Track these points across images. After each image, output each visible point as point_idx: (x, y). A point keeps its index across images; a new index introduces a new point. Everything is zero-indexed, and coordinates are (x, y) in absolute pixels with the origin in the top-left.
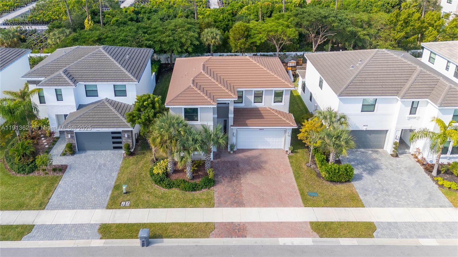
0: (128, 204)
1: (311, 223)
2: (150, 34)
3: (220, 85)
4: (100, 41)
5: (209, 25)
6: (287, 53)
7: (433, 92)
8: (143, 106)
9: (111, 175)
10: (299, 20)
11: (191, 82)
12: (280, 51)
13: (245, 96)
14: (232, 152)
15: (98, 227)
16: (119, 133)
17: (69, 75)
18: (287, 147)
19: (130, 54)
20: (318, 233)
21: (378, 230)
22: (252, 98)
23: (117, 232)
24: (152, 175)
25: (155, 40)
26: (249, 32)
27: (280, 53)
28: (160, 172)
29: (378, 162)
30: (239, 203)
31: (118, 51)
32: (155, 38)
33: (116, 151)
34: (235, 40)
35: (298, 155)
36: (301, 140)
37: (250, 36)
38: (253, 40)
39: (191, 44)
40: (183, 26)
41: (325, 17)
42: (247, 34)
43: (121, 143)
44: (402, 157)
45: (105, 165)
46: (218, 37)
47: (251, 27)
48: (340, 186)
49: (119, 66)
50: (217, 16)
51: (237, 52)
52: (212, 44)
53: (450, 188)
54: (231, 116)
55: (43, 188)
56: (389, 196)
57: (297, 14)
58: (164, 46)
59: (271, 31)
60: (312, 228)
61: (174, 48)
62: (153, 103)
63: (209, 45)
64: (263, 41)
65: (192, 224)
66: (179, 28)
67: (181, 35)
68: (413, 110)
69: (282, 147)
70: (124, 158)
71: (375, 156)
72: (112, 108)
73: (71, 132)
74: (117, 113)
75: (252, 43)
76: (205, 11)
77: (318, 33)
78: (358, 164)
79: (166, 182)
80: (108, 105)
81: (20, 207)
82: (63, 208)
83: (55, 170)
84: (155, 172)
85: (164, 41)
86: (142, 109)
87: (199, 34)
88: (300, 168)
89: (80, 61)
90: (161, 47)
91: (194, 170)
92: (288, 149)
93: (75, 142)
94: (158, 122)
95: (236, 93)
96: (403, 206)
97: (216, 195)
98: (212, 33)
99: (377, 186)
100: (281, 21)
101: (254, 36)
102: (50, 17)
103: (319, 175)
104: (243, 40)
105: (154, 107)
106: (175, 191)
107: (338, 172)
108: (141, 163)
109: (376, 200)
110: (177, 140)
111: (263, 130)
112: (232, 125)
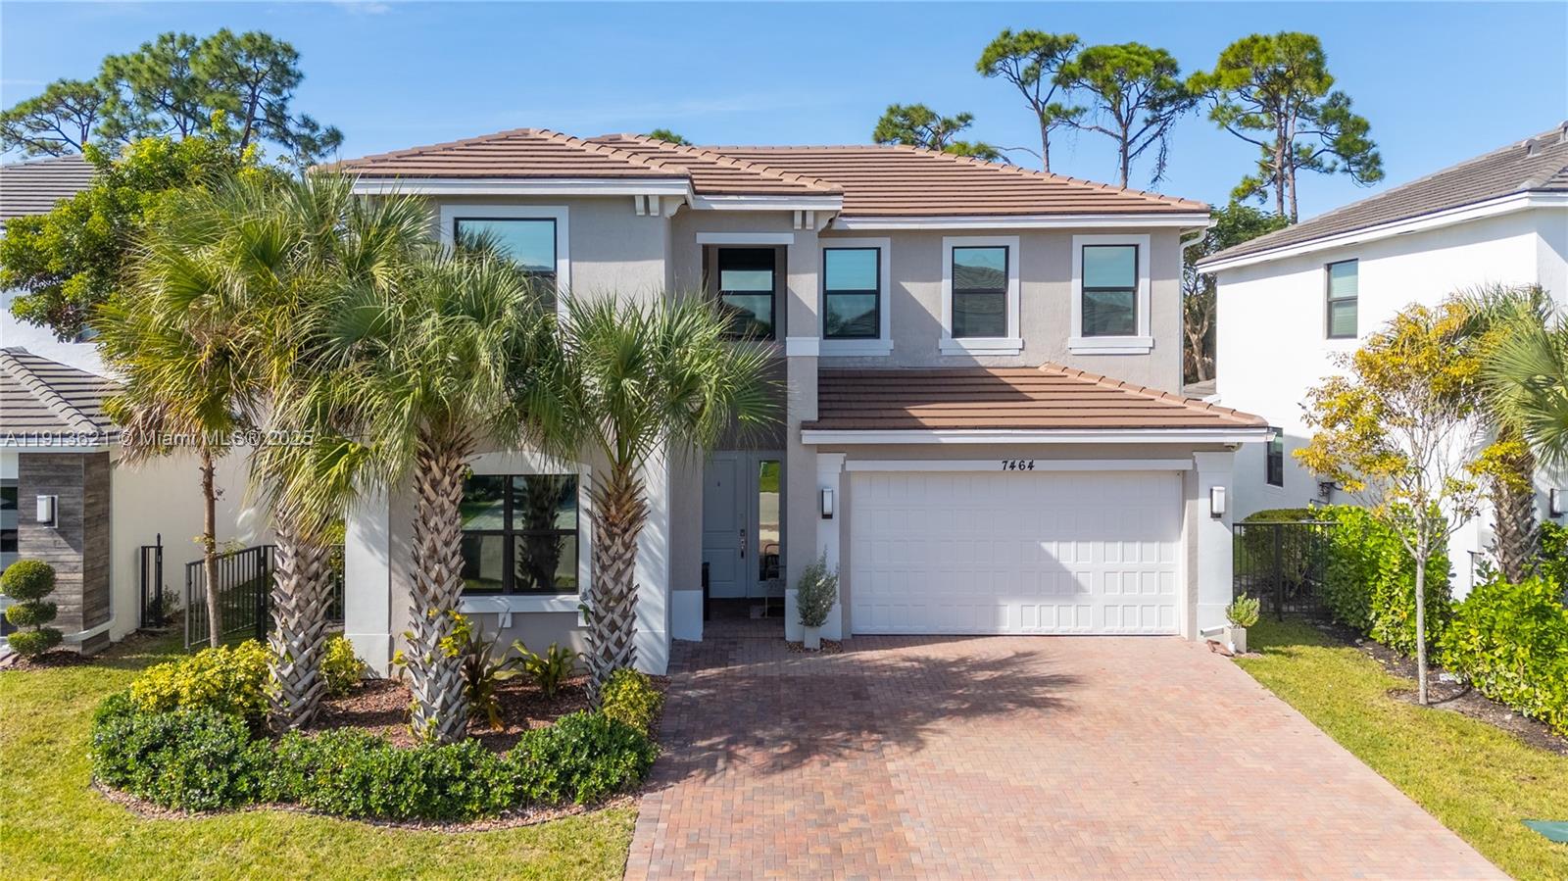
13: (897, 289)
18: (1214, 607)
22: (936, 298)
54: (801, 347)
92: (1219, 625)
111: (1031, 467)
112: (810, 422)
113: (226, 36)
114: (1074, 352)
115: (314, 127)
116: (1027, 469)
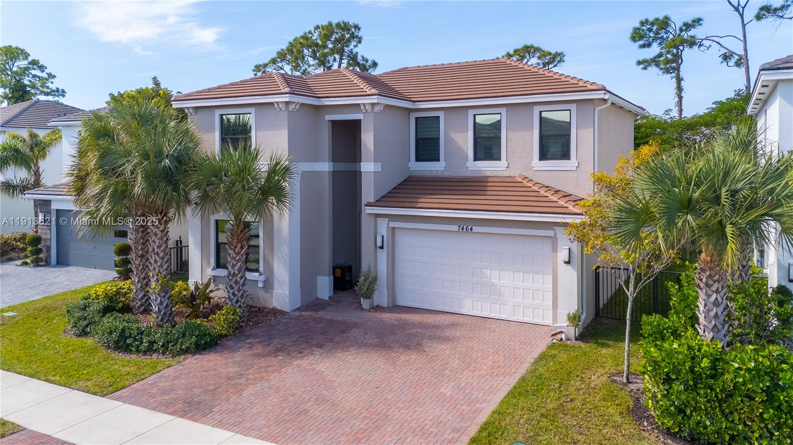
18: (565, 313)
54: (368, 167)
73: (47, 208)
92: (565, 324)
93: (50, 236)
111: (471, 229)
112: (371, 203)
113: (330, 24)
114: (535, 169)
115: (367, 61)
116: (469, 231)
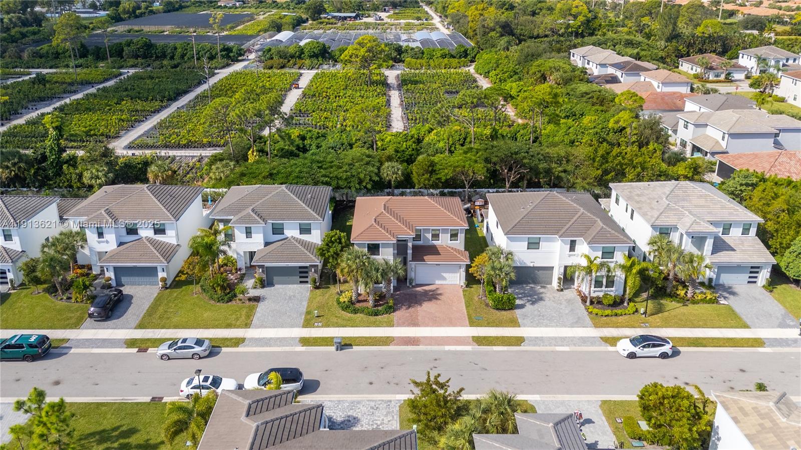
0: (320, 324)
1: (473, 337)
2: (325, 169)
3: (399, 224)
4: (271, 177)
5: (390, 159)
6: (478, 190)
7: (589, 232)
8: (331, 242)
9: (301, 304)
10: (488, 156)
11: (373, 220)
12: (469, 188)
13: (423, 235)
14: (411, 286)
15: (298, 339)
16: (306, 267)
17: (257, 214)
18: (463, 282)
19: (311, 193)
20: (477, 343)
21: (526, 341)
22: (429, 236)
23: (314, 342)
24: (339, 303)
25: (331, 175)
26: (433, 166)
27: (469, 190)
28: (346, 300)
29: (543, 295)
30: (415, 324)
31: (300, 190)
32: (331, 173)
33: (303, 285)
34: (419, 175)
35: (472, 289)
36: (472, 274)
37: (435, 171)
38: (438, 176)
39: (370, 180)
40: (362, 160)
41: (516, 153)
42: (431, 169)
43: (307, 277)
44: (566, 292)
45: (294, 296)
46: (400, 172)
47: (436, 161)
48: (503, 312)
49: (304, 205)
50: (399, 143)
51: (421, 188)
52: (393, 180)
53: (597, 314)
54: (410, 252)
55: (244, 313)
56: (544, 320)
57: (487, 149)
58: (341, 183)
59: (457, 167)
60: (473, 340)
61: (352, 184)
62: (340, 239)
63: (390, 181)
64: (448, 177)
65: (376, 337)
66: (357, 162)
67: (360, 170)
68: (572, 248)
69: (458, 283)
70: (311, 291)
71: (542, 290)
72: (298, 245)
73: (262, 267)
74: (304, 250)
75: (437, 179)
76: (385, 136)
77: (510, 169)
78: (524, 297)
79: (352, 308)
80: (295, 242)
81: (229, 326)
82: (266, 327)
83: (250, 299)
84: (342, 300)
85: (341, 177)
86: (330, 244)
87: (379, 169)
88: (472, 299)
89: (265, 200)
90: (338, 183)
91: (376, 299)
92: (462, 284)
93: (264, 276)
94: (345, 255)
95: (414, 231)
96: (552, 327)
97: (395, 319)
98: (393, 167)
99: (536, 313)
100: (469, 155)
101: (439, 172)
102: (187, 139)
103: (487, 305)
104: (427, 176)
105: (340, 243)
106: (360, 316)
107: (502, 300)
108: (327, 296)
109: (532, 322)
110: (362, 269)
112: (411, 260)
114: (449, 243)
